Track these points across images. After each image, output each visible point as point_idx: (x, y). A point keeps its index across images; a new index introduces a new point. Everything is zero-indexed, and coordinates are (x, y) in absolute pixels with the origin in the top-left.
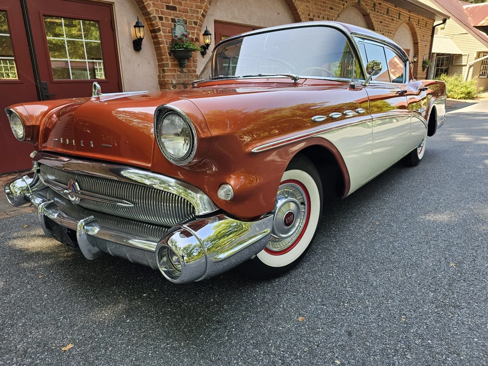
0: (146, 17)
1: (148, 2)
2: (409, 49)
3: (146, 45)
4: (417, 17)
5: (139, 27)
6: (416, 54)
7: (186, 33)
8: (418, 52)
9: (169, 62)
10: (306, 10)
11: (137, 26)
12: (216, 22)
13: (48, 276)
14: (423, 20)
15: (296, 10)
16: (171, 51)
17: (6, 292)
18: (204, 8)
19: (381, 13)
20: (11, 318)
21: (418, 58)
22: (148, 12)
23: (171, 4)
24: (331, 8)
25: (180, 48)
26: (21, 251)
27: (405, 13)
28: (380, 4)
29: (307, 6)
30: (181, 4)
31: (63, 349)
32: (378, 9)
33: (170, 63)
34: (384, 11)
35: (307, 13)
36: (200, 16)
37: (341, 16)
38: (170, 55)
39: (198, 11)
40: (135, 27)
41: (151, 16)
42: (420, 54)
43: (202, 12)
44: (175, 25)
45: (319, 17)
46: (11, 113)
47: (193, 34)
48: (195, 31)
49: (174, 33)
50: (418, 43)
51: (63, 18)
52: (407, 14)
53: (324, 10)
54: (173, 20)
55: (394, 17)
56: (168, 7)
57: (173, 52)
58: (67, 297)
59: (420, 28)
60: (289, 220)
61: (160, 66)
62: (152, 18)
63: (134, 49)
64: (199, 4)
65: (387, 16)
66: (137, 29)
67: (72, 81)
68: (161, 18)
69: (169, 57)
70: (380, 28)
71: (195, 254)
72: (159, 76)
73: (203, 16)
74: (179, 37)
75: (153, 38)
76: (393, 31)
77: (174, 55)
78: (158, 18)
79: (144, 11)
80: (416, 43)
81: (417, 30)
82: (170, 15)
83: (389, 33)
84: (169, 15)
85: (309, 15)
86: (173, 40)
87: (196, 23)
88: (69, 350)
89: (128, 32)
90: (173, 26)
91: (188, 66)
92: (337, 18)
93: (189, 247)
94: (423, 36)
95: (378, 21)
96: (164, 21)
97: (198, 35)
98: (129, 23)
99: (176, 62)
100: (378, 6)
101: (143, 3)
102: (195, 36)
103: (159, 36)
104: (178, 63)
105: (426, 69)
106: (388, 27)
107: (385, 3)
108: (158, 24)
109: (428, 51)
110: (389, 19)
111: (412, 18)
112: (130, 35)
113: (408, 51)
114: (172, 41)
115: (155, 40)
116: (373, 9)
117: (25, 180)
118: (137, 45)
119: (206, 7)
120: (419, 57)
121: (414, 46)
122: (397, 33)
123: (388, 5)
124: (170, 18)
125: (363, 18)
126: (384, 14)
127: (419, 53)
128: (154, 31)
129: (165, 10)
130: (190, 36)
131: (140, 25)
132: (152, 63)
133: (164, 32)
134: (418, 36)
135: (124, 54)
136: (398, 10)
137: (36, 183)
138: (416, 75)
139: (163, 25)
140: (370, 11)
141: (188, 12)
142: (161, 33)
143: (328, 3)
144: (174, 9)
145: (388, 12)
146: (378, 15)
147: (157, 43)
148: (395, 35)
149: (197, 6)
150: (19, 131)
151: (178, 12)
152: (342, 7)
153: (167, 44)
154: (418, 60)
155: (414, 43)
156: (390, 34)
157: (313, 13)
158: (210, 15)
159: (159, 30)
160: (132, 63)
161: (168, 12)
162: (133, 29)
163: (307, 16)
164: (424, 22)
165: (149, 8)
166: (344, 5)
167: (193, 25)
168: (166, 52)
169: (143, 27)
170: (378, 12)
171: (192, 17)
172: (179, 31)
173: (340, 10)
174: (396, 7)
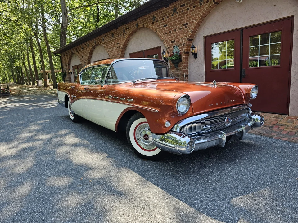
23: (173, 40)
30: (177, 38)
39: (185, 38)
47: (182, 50)
56: (172, 42)
91: (180, 66)
124: (172, 46)
141: (180, 41)
144: (174, 41)
151: (176, 42)
167: (183, 46)
171: (182, 42)
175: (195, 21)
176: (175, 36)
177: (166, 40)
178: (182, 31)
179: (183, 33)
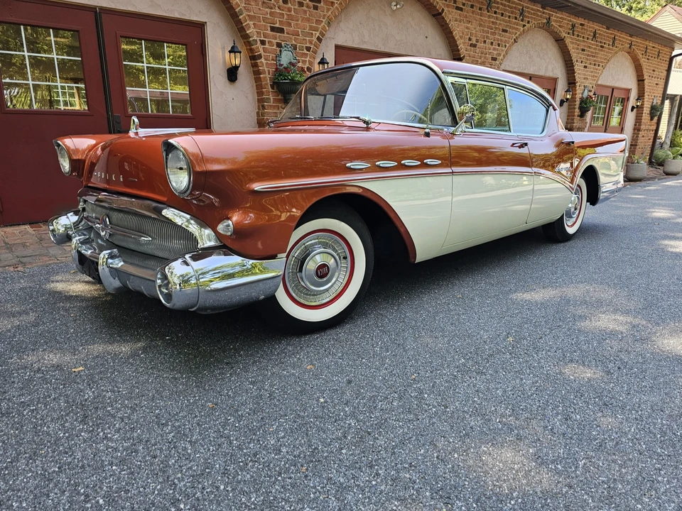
0: (245, 41)
1: (248, 22)
2: (630, 88)
3: (244, 74)
4: (643, 44)
5: (235, 52)
6: (641, 96)
7: (295, 61)
8: (644, 93)
9: (271, 96)
10: (465, 33)
11: (233, 51)
12: (337, 47)
13: (80, 316)
14: (654, 47)
15: (451, 33)
16: (273, 82)
17: (36, 325)
18: (320, 29)
19: (583, 37)
20: (34, 344)
21: (643, 102)
22: (247, 34)
23: (277, 25)
24: (504, 31)
25: (284, 79)
26: (60, 293)
27: (624, 38)
28: (582, 25)
29: (467, 28)
30: (290, 25)
31: (73, 370)
32: (579, 32)
33: (272, 98)
34: (589, 35)
35: (468, 37)
36: (315, 39)
37: (519, 41)
38: (272, 88)
39: (312, 34)
40: (230, 52)
41: (251, 39)
42: (646, 96)
43: (318, 34)
44: (281, 51)
45: (485, 42)
46: (59, 145)
47: (304, 62)
48: (307, 59)
49: (279, 61)
50: (644, 80)
51: (144, 40)
52: (627, 39)
53: (494, 34)
54: (279, 45)
55: (605, 43)
56: (273, 29)
57: (275, 84)
58: (92, 333)
59: (648, 59)
60: (323, 272)
61: (259, 101)
62: (252, 42)
63: (228, 79)
64: (314, 25)
65: (593, 42)
66: (232, 55)
67: (150, 115)
68: (263, 43)
69: (271, 90)
70: (580, 58)
71: (193, 282)
72: (258, 113)
73: (319, 40)
74: (285, 65)
75: (253, 67)
76: (602, 62)
77: (277, 88)
78: (259, 42)
79: (243, 33)
80: (641, 81)
81: (643, 61)
82: (276, 39)
83: (595, 64)
84: (273, 39)
85: (470, 39)
86: (277, 69)
87: (308, 49)
88: (79, 372)
89: (221, 57)
90: (278, 52)
92: (513, 44)
93: (187, 275)
94: (654, 71)
95: (577, 49)
96: (267, 46)
97: (311, 63)
98: (224, 48)
99: (280, 97)
100: (578, 28)
101: (242, 24)
102: (307, 65)
103: (259, 64)
104: (282, 98)
105: (656, 118)
106: (594, 56)
107: (591, 24)
108: (260, 49)
109: (662, 92)
110: (597, 45)
111: (635, 45)
112: (225, 61)
113: (628, 91)
114: (275, 71)
115: (255, 69)
116: (571, 32)
117: (70, 217)
118: (232, 74)
119: (324, 28)
120: (646, 100)
121: (639, 85)
122: (610, 65)
123: (596, 26)
124: (275, 41)
125: (555, 43)
126: (588, 38)
127: (646, 94)
128: (254, 58)
129: (269, 32)
130: (300, 65)
131: (236, 50)
132: (250, 97)
133: (266, 60)
134: (645, 70)
135: (215, 85)
136: (611, 34)
137: (81, 222)
138: (640, 125)
139: (265, 50)
140: (566, 35)
141: (299, 35)
142: (263, 60)
143: (500, 24)
144: (281, 31)
145: (594, 36)
146: (578, 40)
147: (257, 73)
148: (607, 68)
149: (311, 28)
150: (66, 165)
151: (285, 35)
152: (522, 29)
153: (269, 74)
154: (643, 104)
155: (638, 81)
156: (597, 67)
157: (476, 36)
158: (330, 38)
159: (260, 57)
160: (224, 96)
161: (273, 35)
162: (227, 55)
163: (467, 41)
164: (655, 51)
165: (248, 30)
166: (524, 26)
167: (305, 51)
168: (267, 84)
169: (240, 52)
170: (578, 36)
171: (304, 42)
172: (286, 58)
173: (519, 33)
174: (608, 29)
175: (336, 5)
176: (285, 17)
177: (252, 14)
178: (305, 12)
179: (308, 20)
